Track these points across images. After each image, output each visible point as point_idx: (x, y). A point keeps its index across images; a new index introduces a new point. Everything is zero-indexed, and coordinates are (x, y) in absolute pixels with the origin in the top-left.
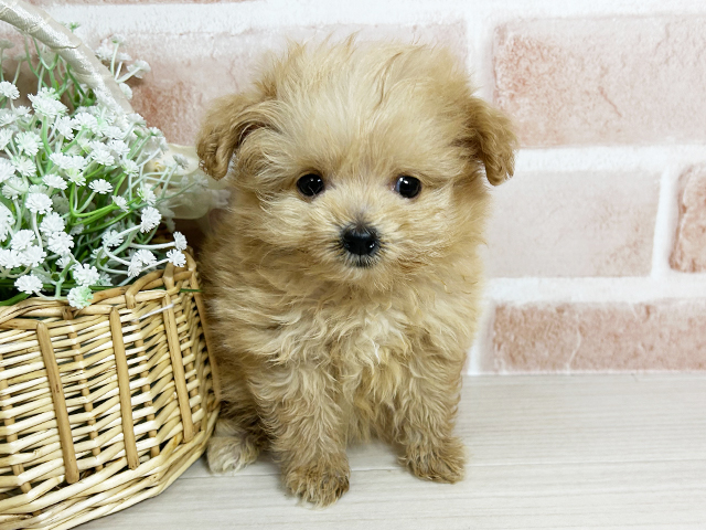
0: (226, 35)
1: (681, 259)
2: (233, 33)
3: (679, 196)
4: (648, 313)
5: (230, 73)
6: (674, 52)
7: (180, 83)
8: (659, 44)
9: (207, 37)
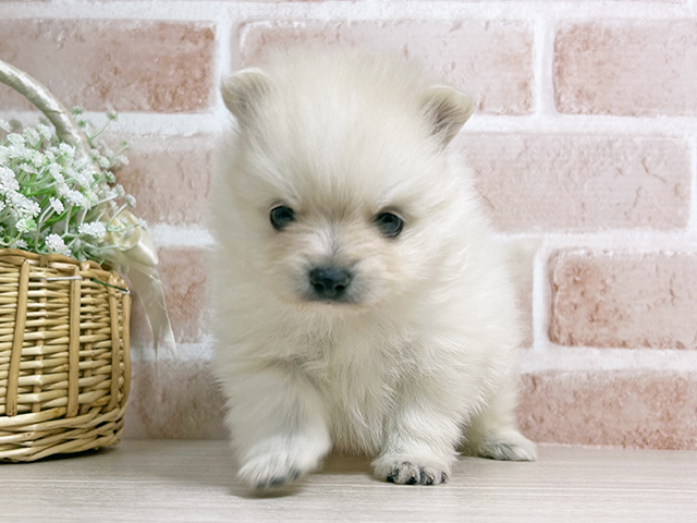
0: (179, 136)
1: (559, 333)
2: (185, 135)
3: (550, 276)
4: (535, 384)
5: (178, 165)
6: (533, 160)
7: (137, 172)
8: (520, 154)
9: (164, 137)
